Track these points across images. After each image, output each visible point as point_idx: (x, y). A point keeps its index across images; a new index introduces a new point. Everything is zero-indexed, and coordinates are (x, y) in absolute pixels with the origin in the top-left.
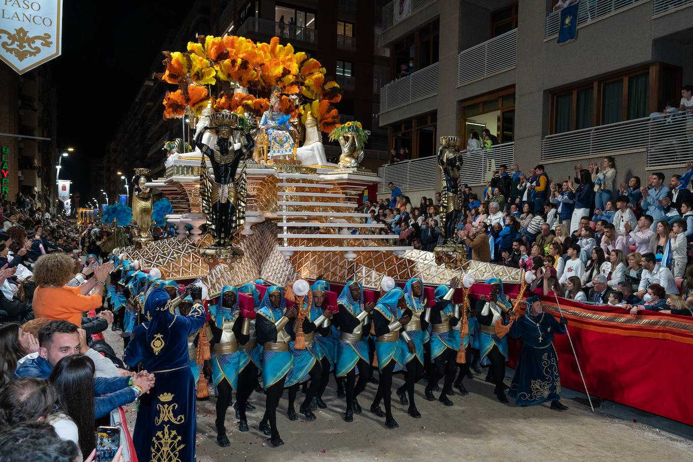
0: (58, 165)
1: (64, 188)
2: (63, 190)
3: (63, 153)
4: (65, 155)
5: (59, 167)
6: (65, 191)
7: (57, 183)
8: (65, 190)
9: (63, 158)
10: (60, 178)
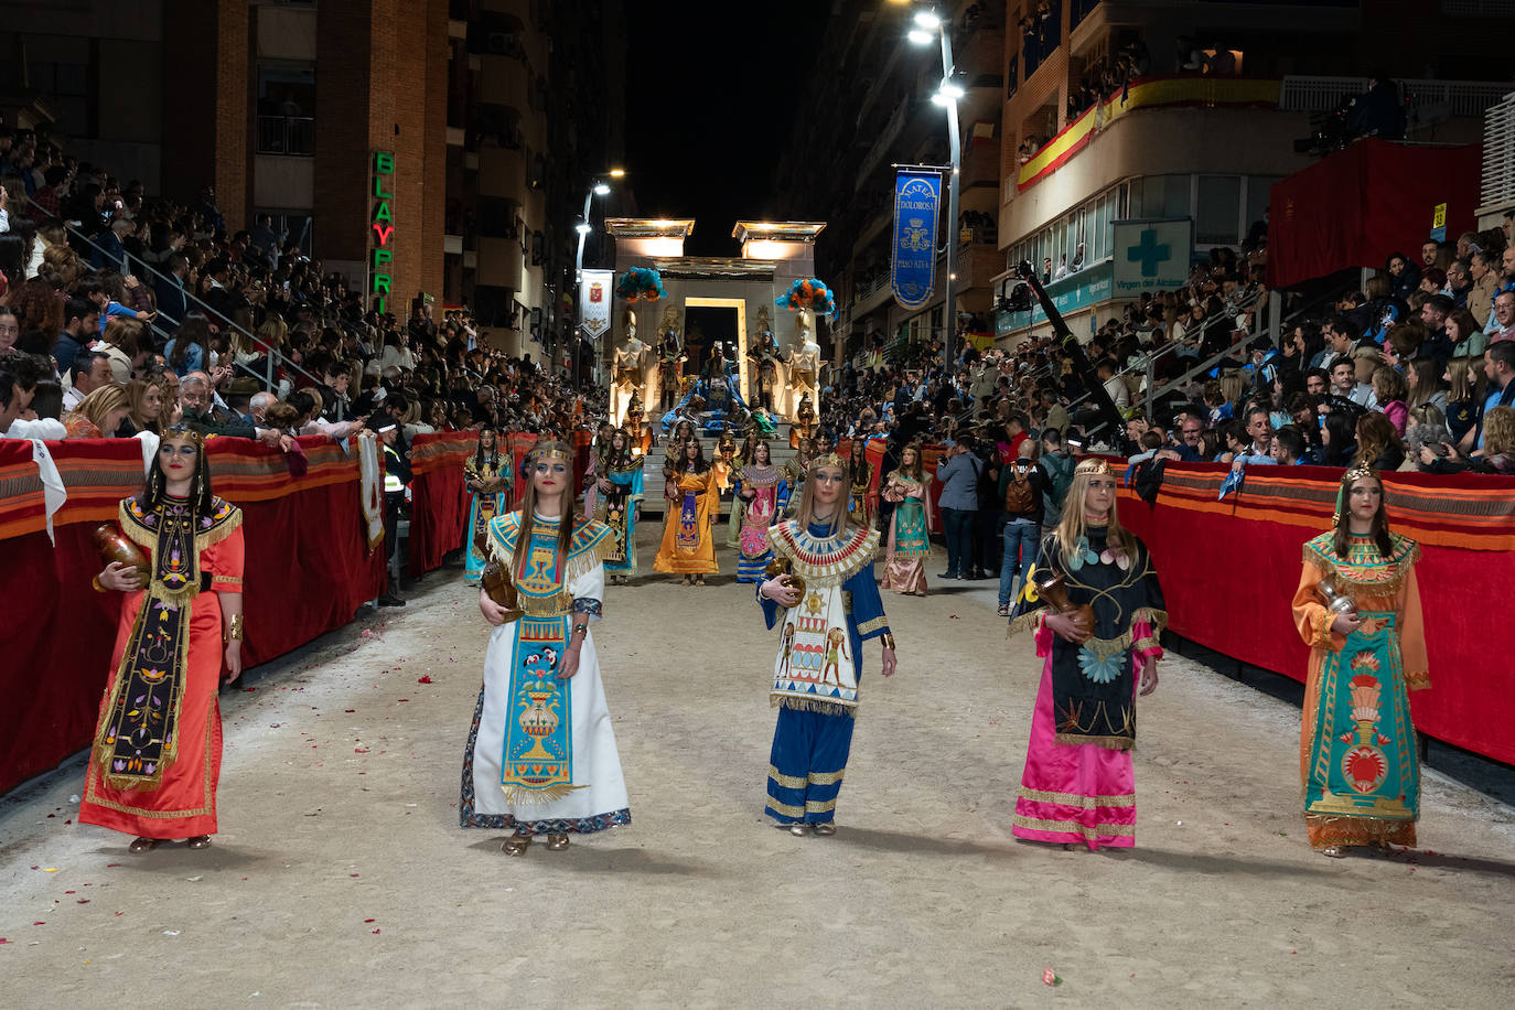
0: (583, 220)
1: (596, 296)
2: (592, 299)
3: (594, 184)
4: (602, 190)
5: (583, 230)
6: (597, 304)
7: (578, 280)
8: (599, 299)
9: (595, 199)
10: (586, 266)
